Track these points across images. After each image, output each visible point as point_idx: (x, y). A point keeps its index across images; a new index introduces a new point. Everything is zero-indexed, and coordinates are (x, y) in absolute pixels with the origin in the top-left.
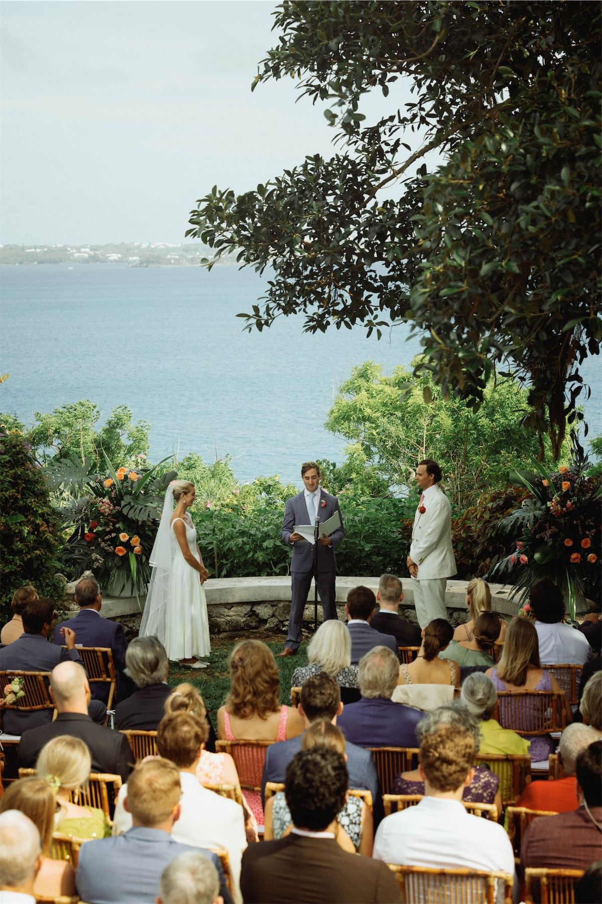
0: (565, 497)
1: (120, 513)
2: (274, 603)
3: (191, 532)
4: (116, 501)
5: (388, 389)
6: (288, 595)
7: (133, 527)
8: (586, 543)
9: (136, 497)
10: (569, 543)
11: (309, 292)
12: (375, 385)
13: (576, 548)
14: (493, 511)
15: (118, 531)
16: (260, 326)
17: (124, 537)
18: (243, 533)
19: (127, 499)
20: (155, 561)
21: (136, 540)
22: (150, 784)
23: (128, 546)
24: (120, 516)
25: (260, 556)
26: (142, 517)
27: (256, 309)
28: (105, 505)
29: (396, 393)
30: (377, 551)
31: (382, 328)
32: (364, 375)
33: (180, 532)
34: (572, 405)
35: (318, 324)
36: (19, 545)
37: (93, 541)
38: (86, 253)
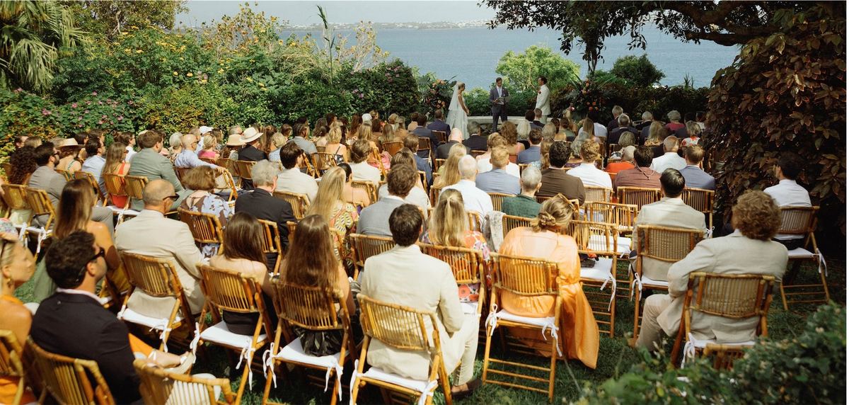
0: (587, 88)
1: (438, 94)
2: (487, 124)
3: (463, 99)
4: (438, 90)
5: (516, 59)
6: (492, 122)
7: (443, 98)
8: (594, 104)
9: (443, 89)
10: (588, 103)
11: (509, 16)
12: (512, 58)
13: (591, 105)
14: (559, 95)
15: (438, 100)
16: (493, 27)
17: (439, 102)
18: (476, 102)
19: (441, 89)
20: (450, 108)
21: (443, 103)
22: (499, 155)
23: (440, 104)
24: (438, 95)
25: (482, 109)
26: (446, 95)
27: (492, 22)
28: (434, 91)
29: (519, 61)
30: (520, 108)
31: (534, 28)
32: (508, 55)
33: (460, 99)
34: (599, 53)
35: (511, 27)
36: (409, 102)
37: (429, 104)
38: (401, 25)
